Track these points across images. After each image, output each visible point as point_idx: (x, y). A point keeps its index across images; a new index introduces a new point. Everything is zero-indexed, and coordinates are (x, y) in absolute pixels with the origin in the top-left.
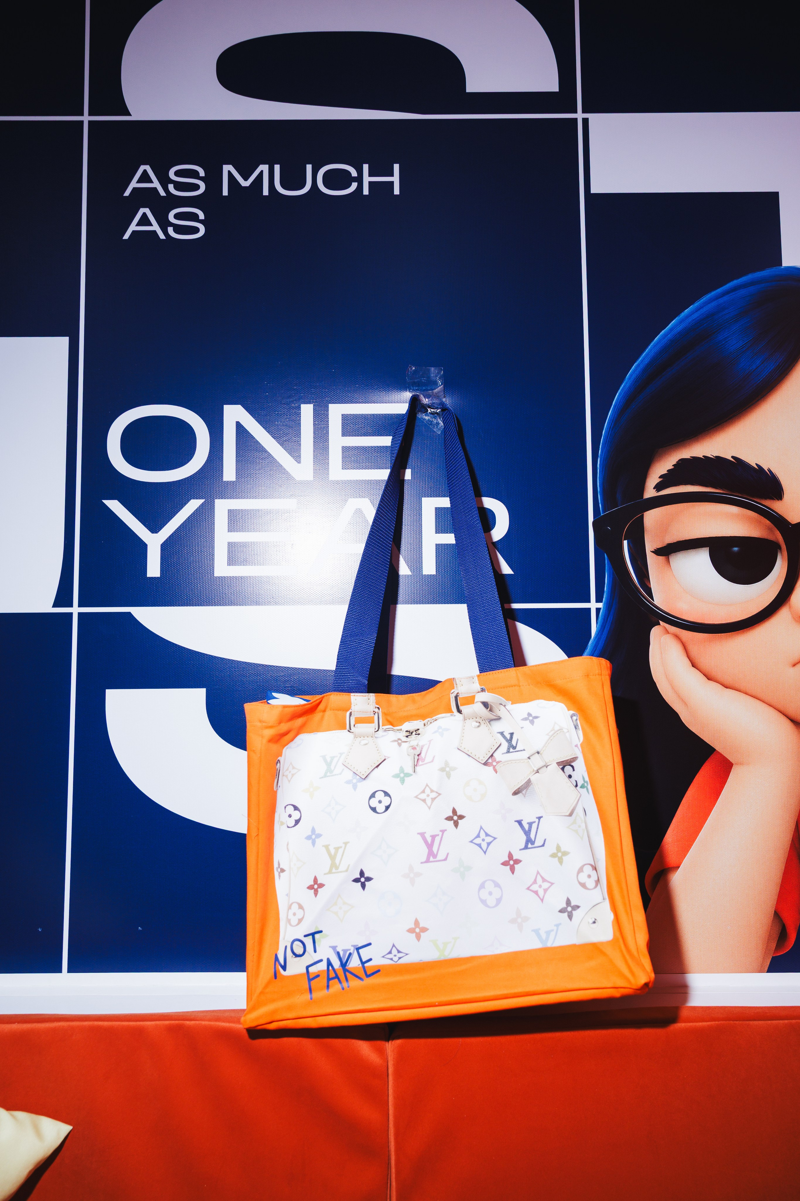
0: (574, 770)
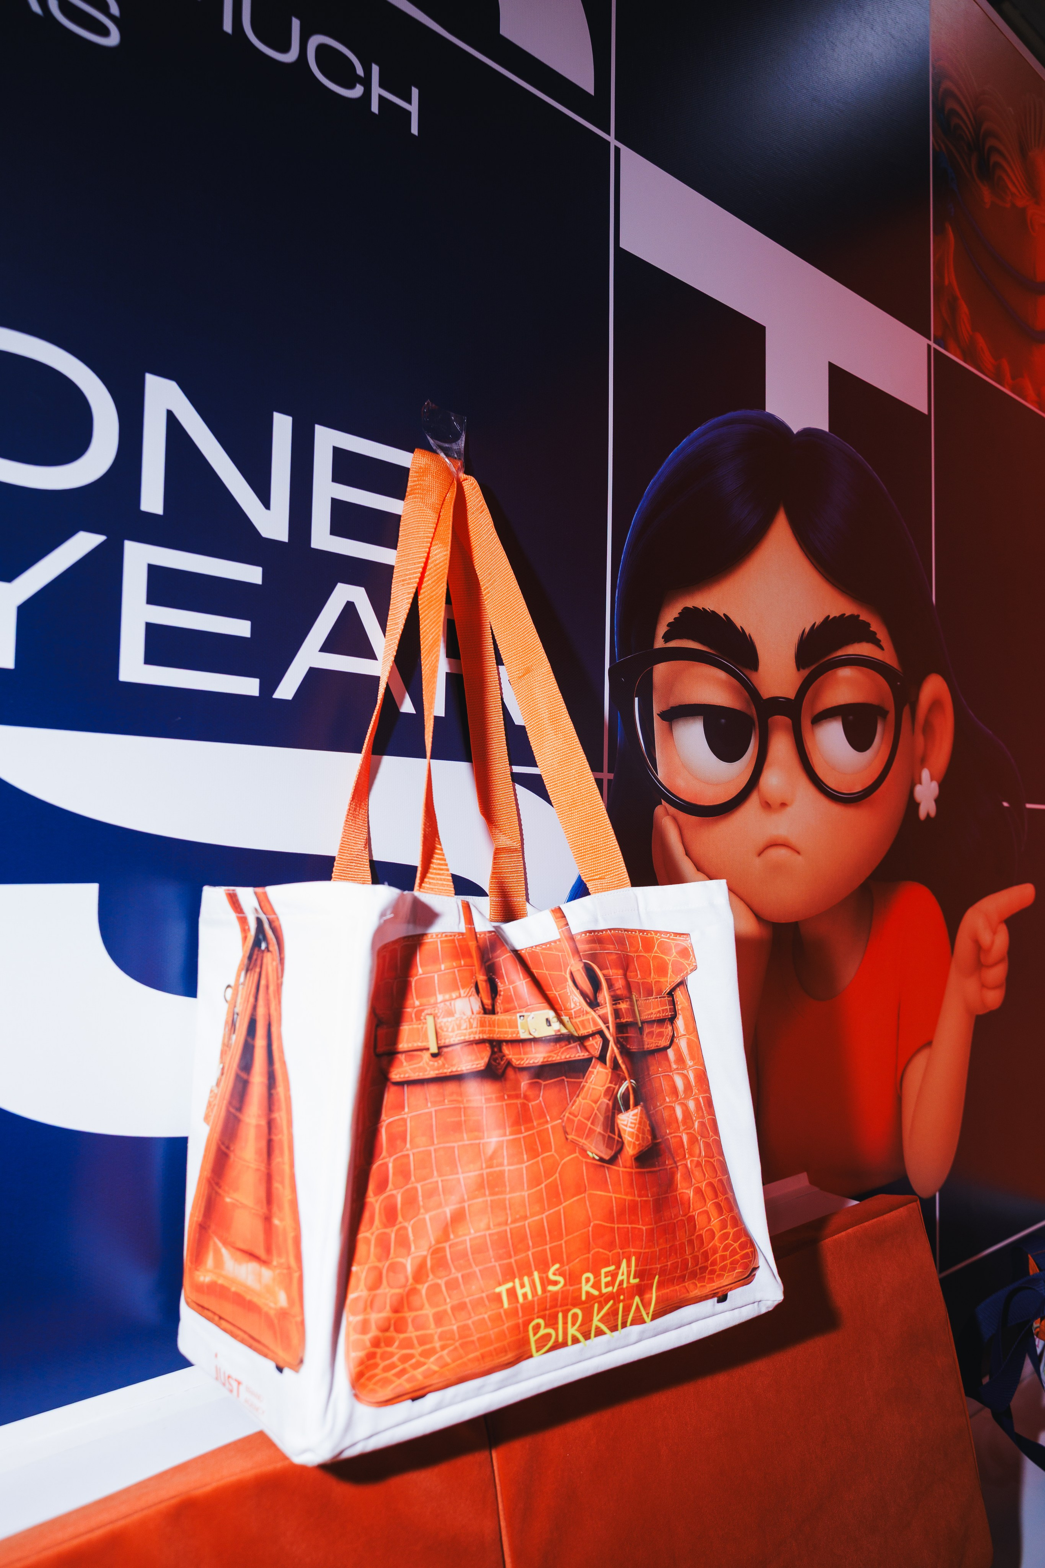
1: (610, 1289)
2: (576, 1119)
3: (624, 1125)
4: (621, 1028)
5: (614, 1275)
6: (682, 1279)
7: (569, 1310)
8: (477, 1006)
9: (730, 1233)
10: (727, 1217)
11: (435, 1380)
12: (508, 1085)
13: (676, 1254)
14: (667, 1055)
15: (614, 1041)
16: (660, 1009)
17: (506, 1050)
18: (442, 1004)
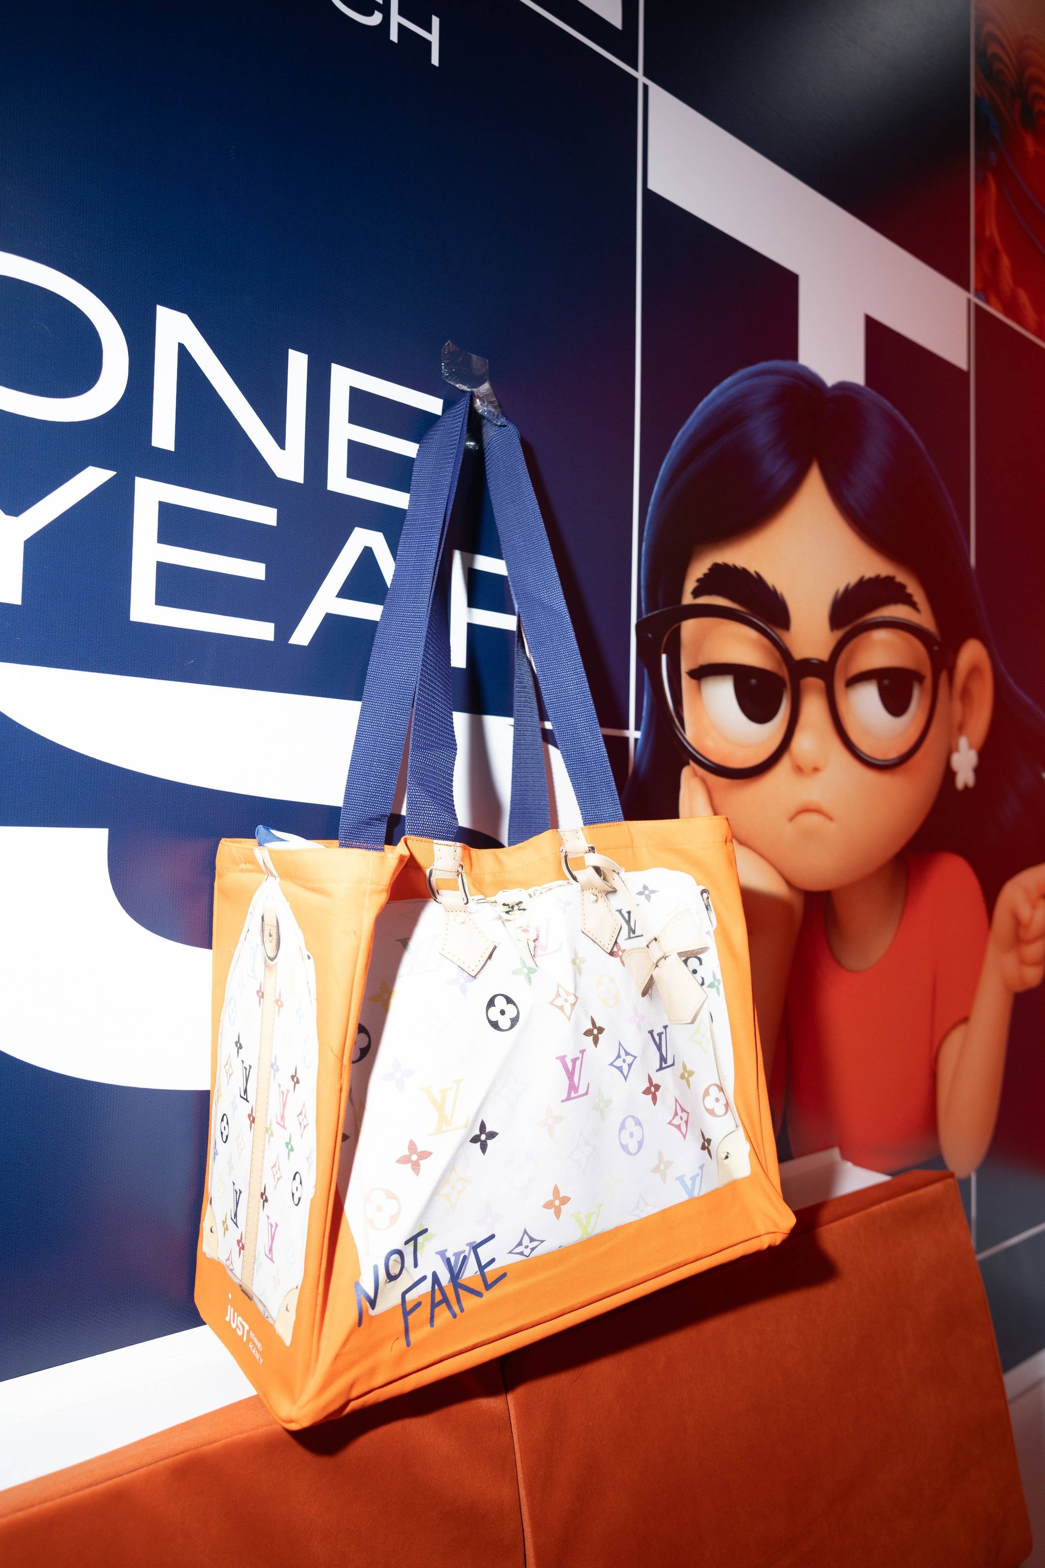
0: (701, 964)
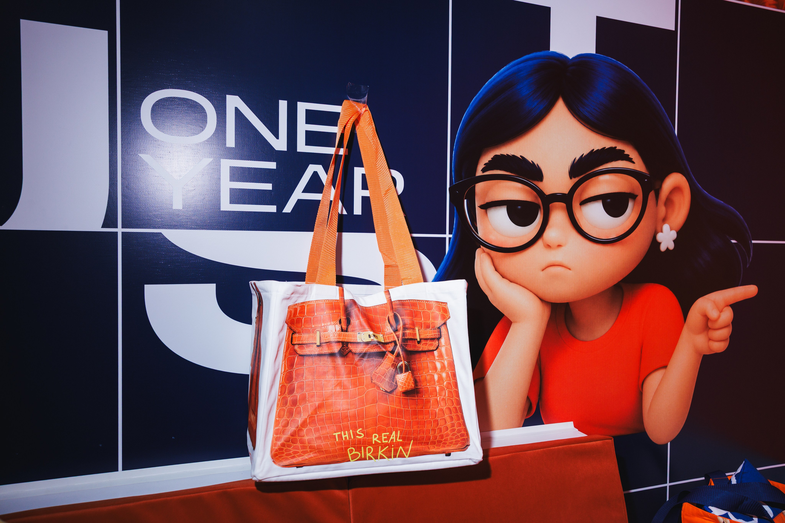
1: (387, 441)
2: (377, 375)
3: (399, 379)
4: (405, 340)
5: (389, 437)
6: (427, 443)
7: (367, 447)
8: (338, 327)
9: (456, 429)
10: (455, 423)
11: (306, 462)
12: (348, 359)
13: (424, 433)
14: (433, 354)
15: (400, 345)
16: (433, 334)
17: (350, 346)
18: (324, 327)
